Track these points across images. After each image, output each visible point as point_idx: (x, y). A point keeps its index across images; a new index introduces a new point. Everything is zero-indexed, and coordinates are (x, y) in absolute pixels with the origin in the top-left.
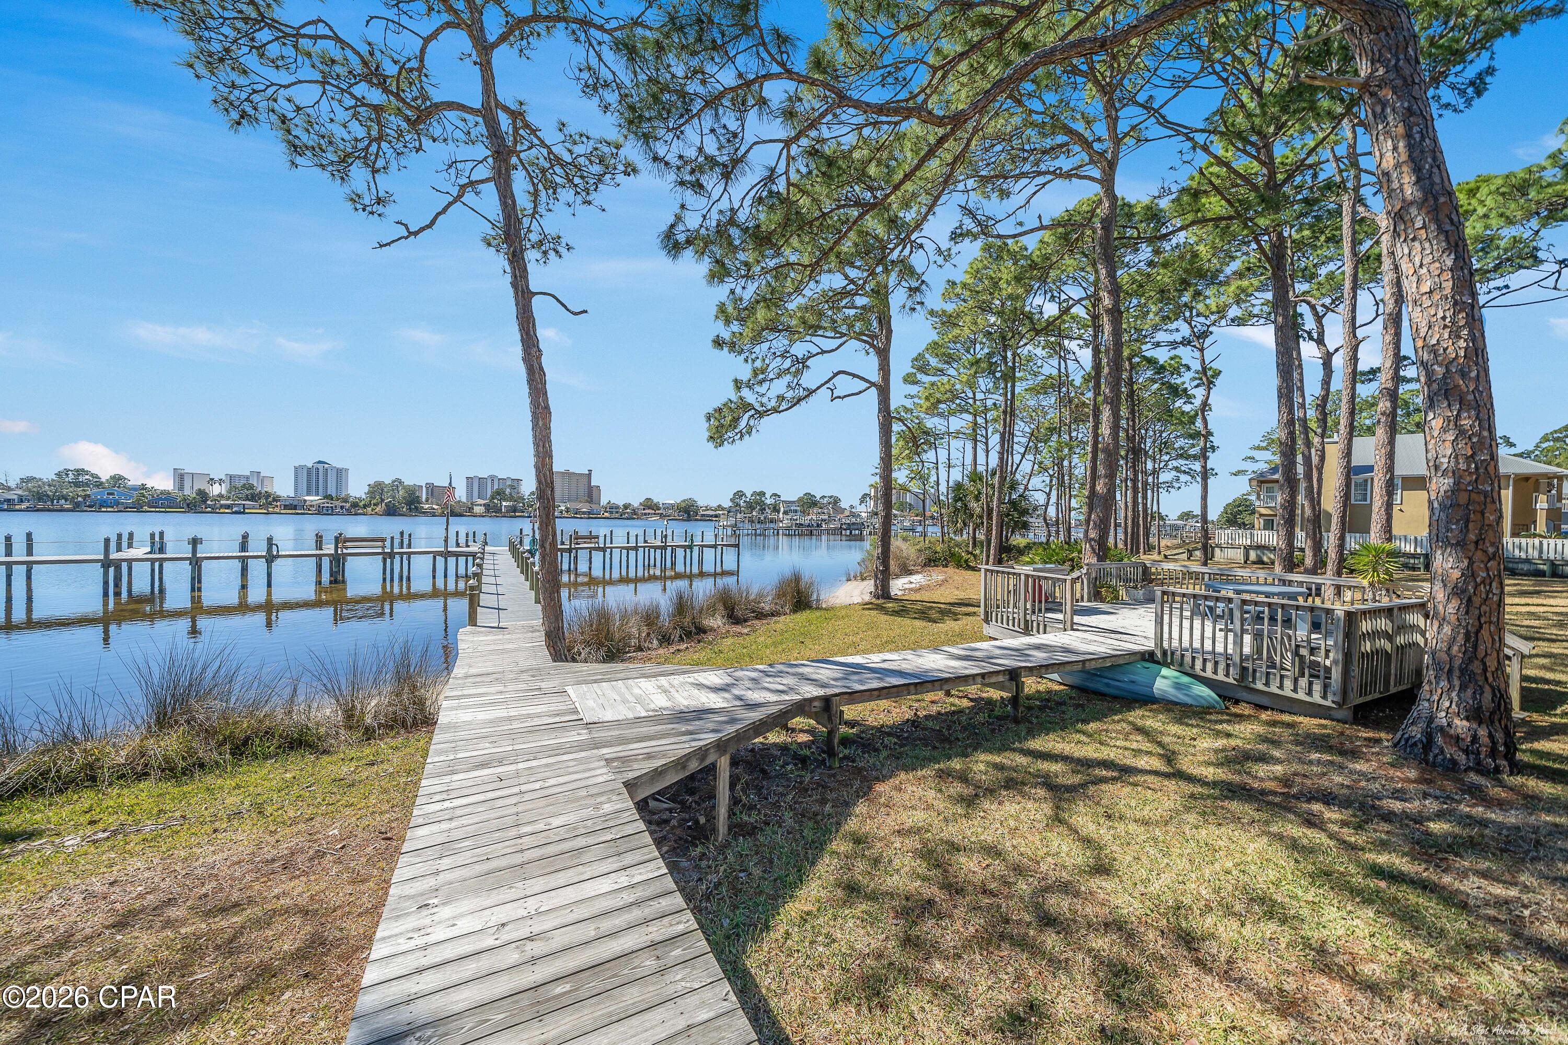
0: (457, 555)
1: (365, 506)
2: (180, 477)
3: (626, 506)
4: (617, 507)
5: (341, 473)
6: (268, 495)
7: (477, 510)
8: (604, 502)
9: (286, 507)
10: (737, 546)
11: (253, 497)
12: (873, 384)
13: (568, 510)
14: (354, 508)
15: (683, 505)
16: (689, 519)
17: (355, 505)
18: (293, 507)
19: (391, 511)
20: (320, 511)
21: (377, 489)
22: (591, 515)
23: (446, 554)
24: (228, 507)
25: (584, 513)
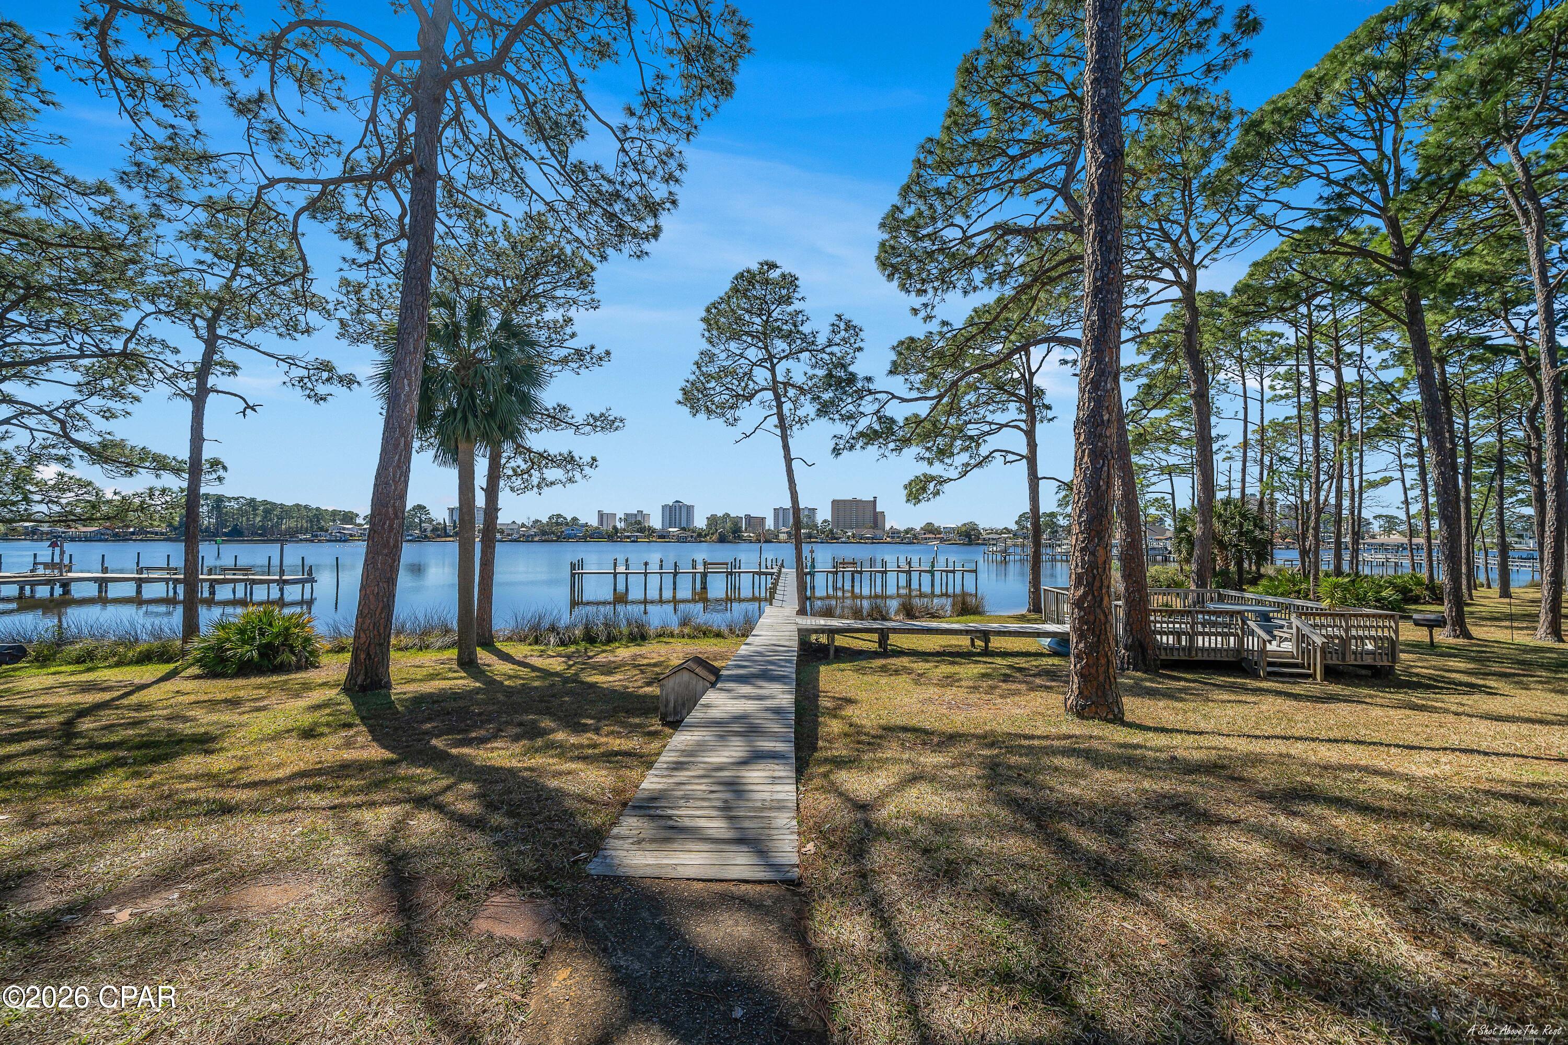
0: (766, 574)
1: (706, 535)
2: (601, 515)
3: (907, 531)
4: (899, 532)
5: (690, 509)
6: (650, 528)
7: (783, 537)
8: (887, 527)
9: (660, 537)
10: (975, 571)
11: (642, 530)
12: (1023, 457)
13: (854, 536)
14: (699, 537)
15: (964, 529)
16: (970, 543)
17: (700, 535)
18: (663, 536)
19: (722, 539)
20: (681, 540)
21: (713, 520)
22: (875, 540)
23: (760, 574)
24: (628, 537)
25: (868, 538)
